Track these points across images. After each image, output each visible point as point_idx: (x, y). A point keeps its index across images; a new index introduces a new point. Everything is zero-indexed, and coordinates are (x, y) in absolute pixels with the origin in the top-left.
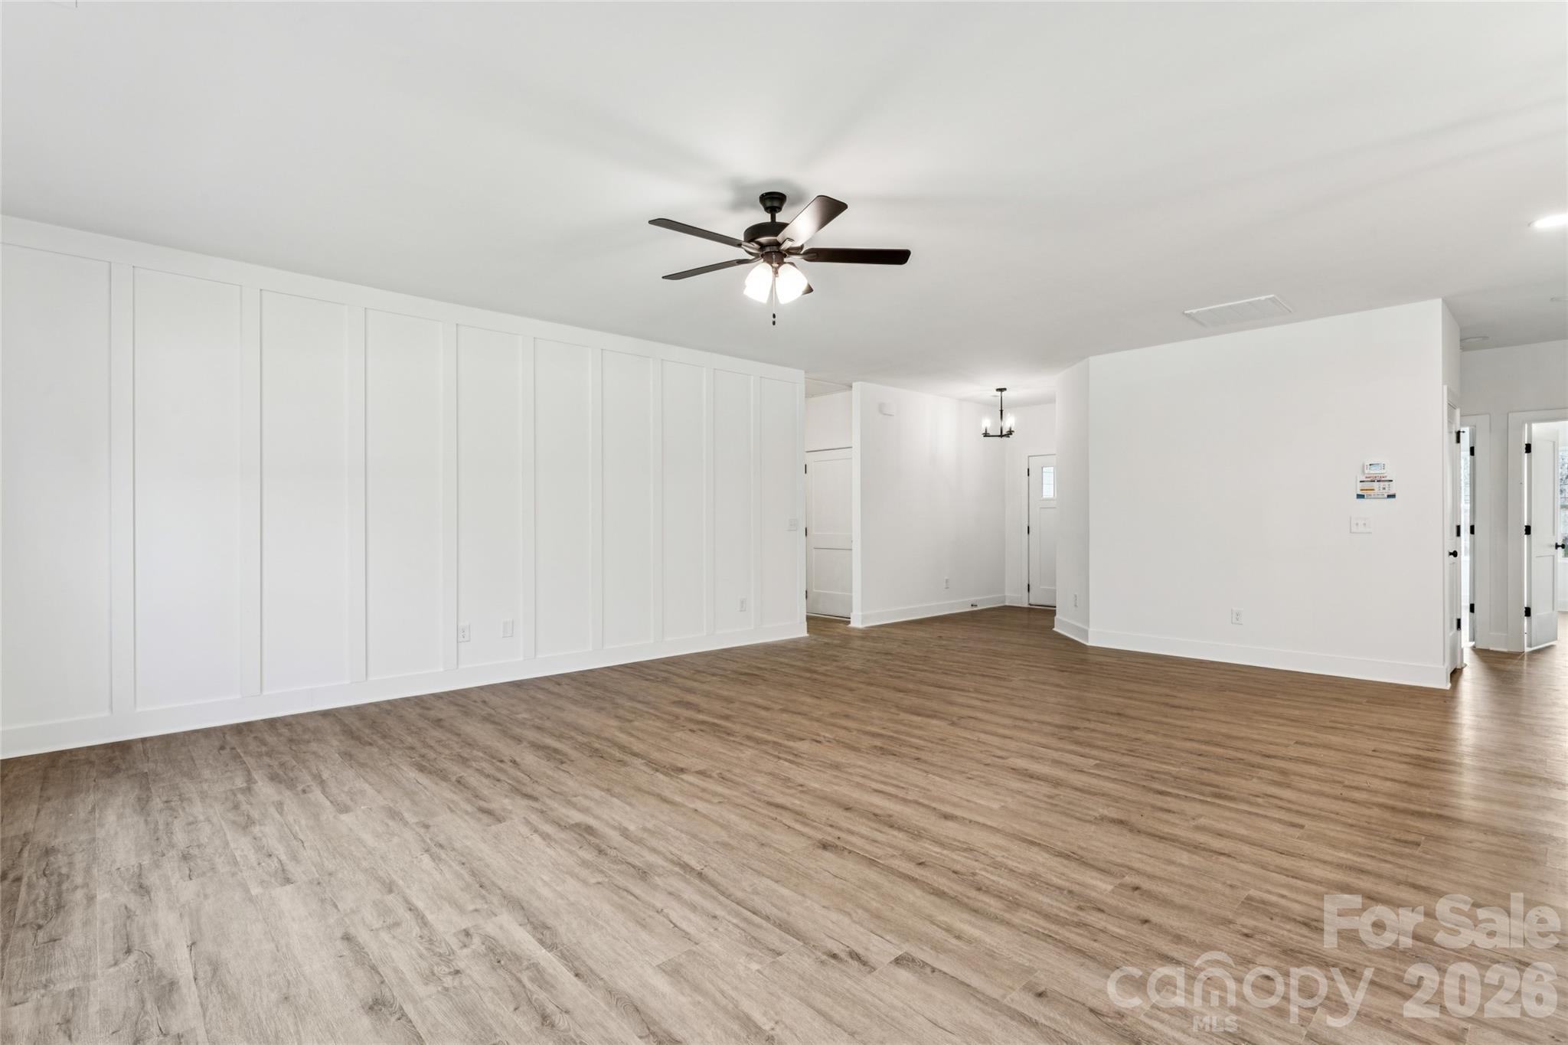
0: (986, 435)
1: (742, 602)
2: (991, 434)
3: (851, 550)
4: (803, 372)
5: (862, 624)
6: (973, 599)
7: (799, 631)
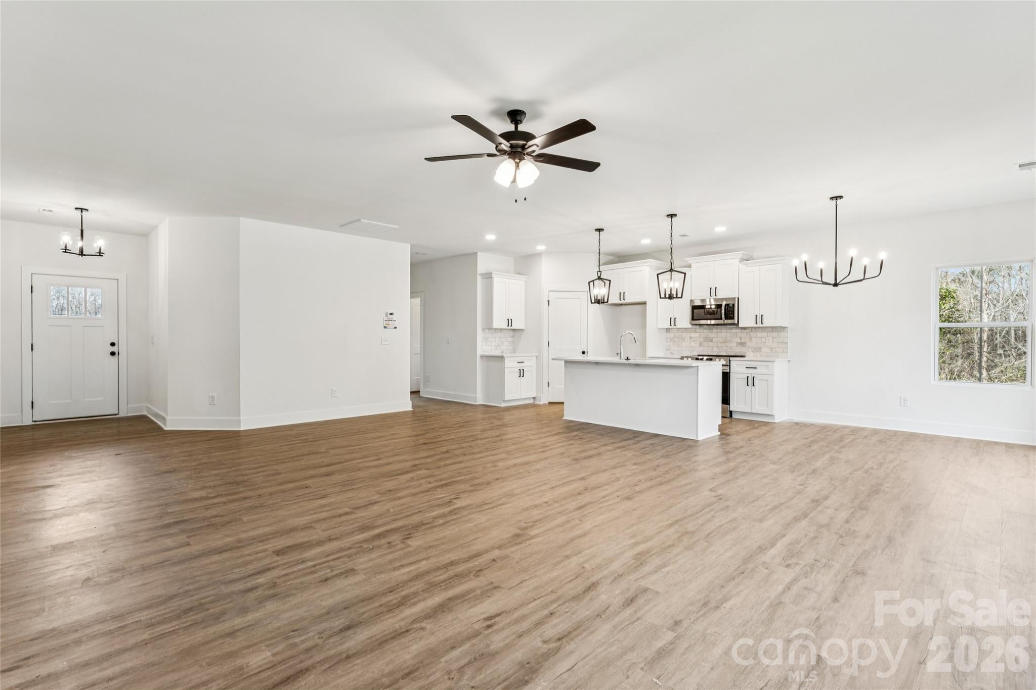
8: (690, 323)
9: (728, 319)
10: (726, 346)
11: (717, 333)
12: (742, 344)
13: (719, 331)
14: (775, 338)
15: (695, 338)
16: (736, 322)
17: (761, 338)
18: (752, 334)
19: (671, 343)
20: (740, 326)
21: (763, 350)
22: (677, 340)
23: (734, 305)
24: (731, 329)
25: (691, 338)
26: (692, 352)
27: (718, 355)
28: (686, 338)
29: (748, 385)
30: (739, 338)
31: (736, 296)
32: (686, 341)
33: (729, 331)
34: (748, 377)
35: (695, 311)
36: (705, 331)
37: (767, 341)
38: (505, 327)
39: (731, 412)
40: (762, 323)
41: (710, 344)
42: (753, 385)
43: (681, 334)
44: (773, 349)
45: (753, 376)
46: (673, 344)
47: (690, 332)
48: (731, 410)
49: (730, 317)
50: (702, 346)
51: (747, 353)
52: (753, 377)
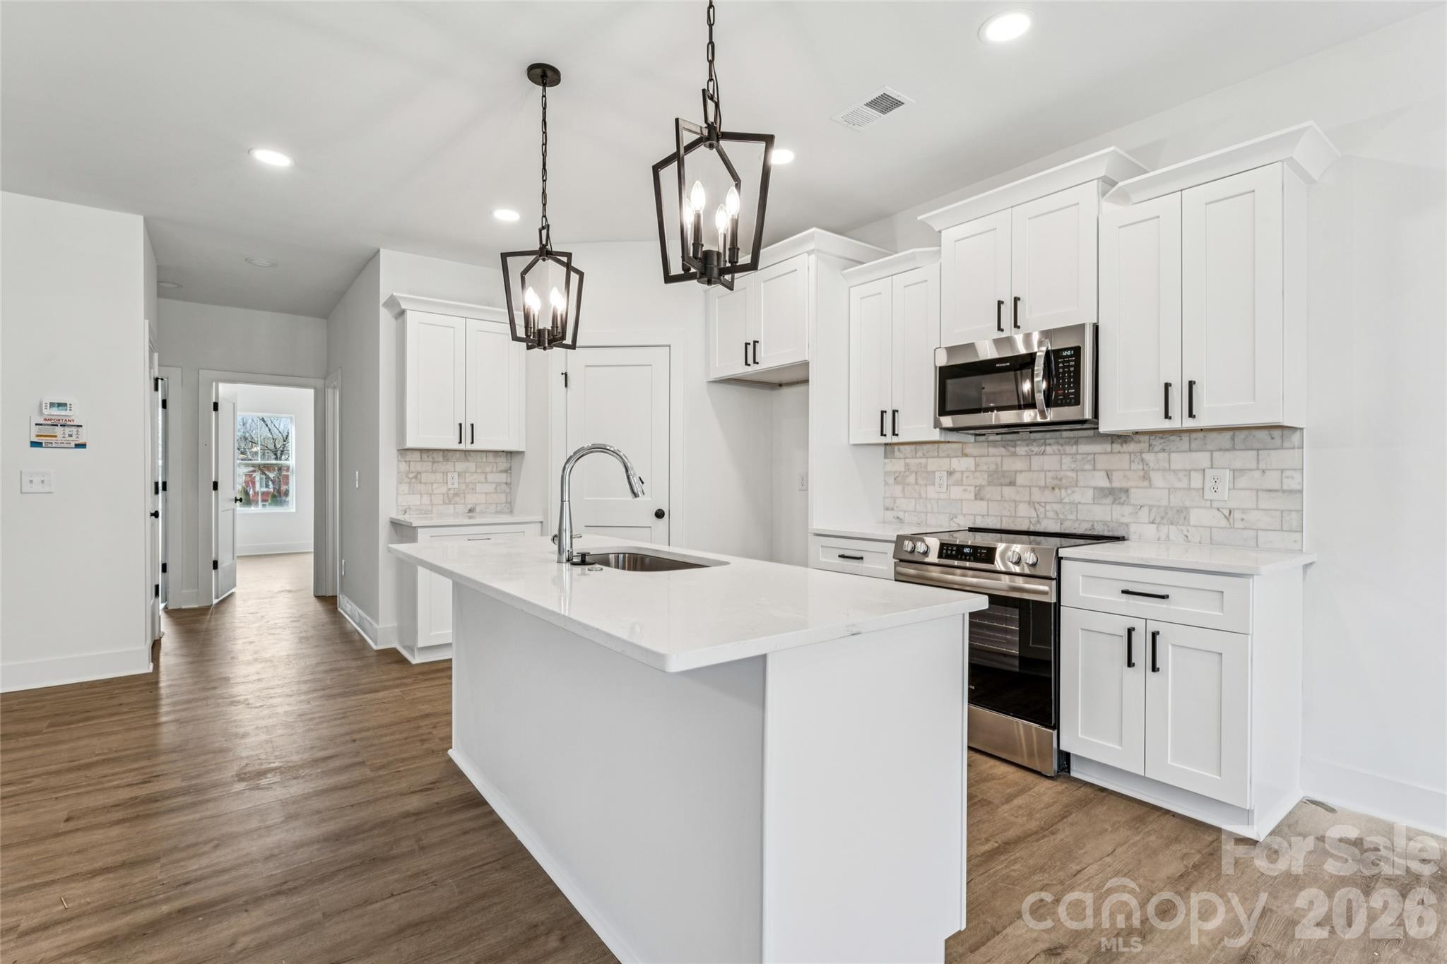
8: (937, 424)
9: (1057, 405)
10: (1060, 502)
11: (1029, 456)
12: (1116, 495)
13: (1036, 449)
14: (1242, 471)
15: (962, 472)
16: (1088, 415)
17: (1188, 472)
18: (1148, 457)
19: (898, 490)
20: (1103, 428)
21: (1196, 516)
22: (912, 479)
23: (1077, 351)
24: (1077, 443)
25: (950, 473)
26: (953, 517)
27: (1032, 529)
28: (937, 474)
29: (1130, 664)
30: (1103, 474)
31: (1089, 320)
32: (937, 480)
33: (1068, 449)
34: (1130, 631)
35: (950, 383)
36: (992, 450)
37: (1209, 484)
38: (454, 445)
39: (1065, 758)
40: (1191, 415)
41: (1008, 491)
42: (1154, 669)
43: (923, 461)
44: (1237, 515)
45: (1153, 627)
46: (903, 491)
47: (948, 456)
48: (1063, 747)
49: (1066, 396)
50: (982, 499)
51: (1133, 528)
52: (1154, 635)
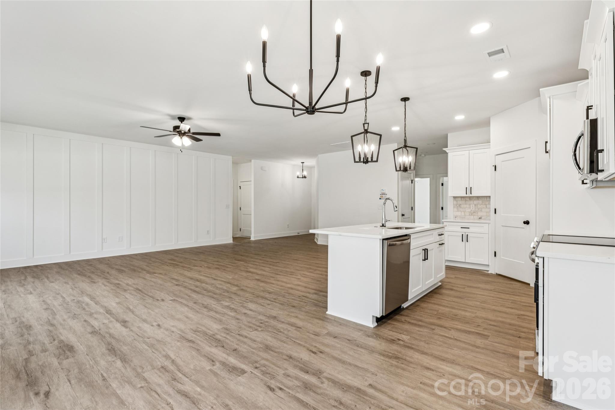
0: (298, 177)
1: (208, 231)
2: (300, 177)
3: (251, 215)
4: (231, 157)
5: (254, 238)
6: (299, 231)
7: (229, 240)
38: (464, 195)
